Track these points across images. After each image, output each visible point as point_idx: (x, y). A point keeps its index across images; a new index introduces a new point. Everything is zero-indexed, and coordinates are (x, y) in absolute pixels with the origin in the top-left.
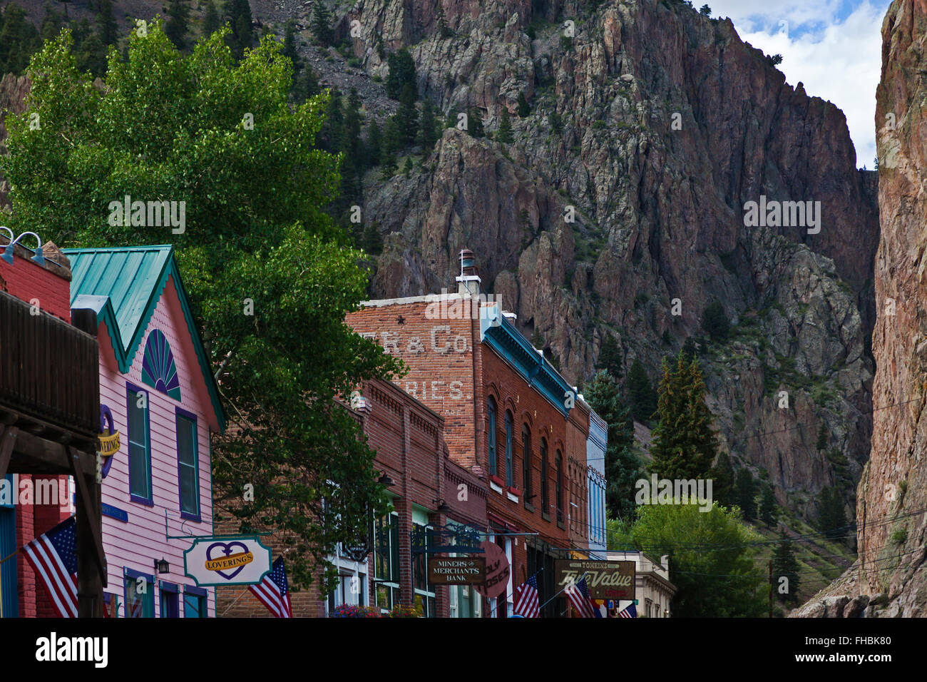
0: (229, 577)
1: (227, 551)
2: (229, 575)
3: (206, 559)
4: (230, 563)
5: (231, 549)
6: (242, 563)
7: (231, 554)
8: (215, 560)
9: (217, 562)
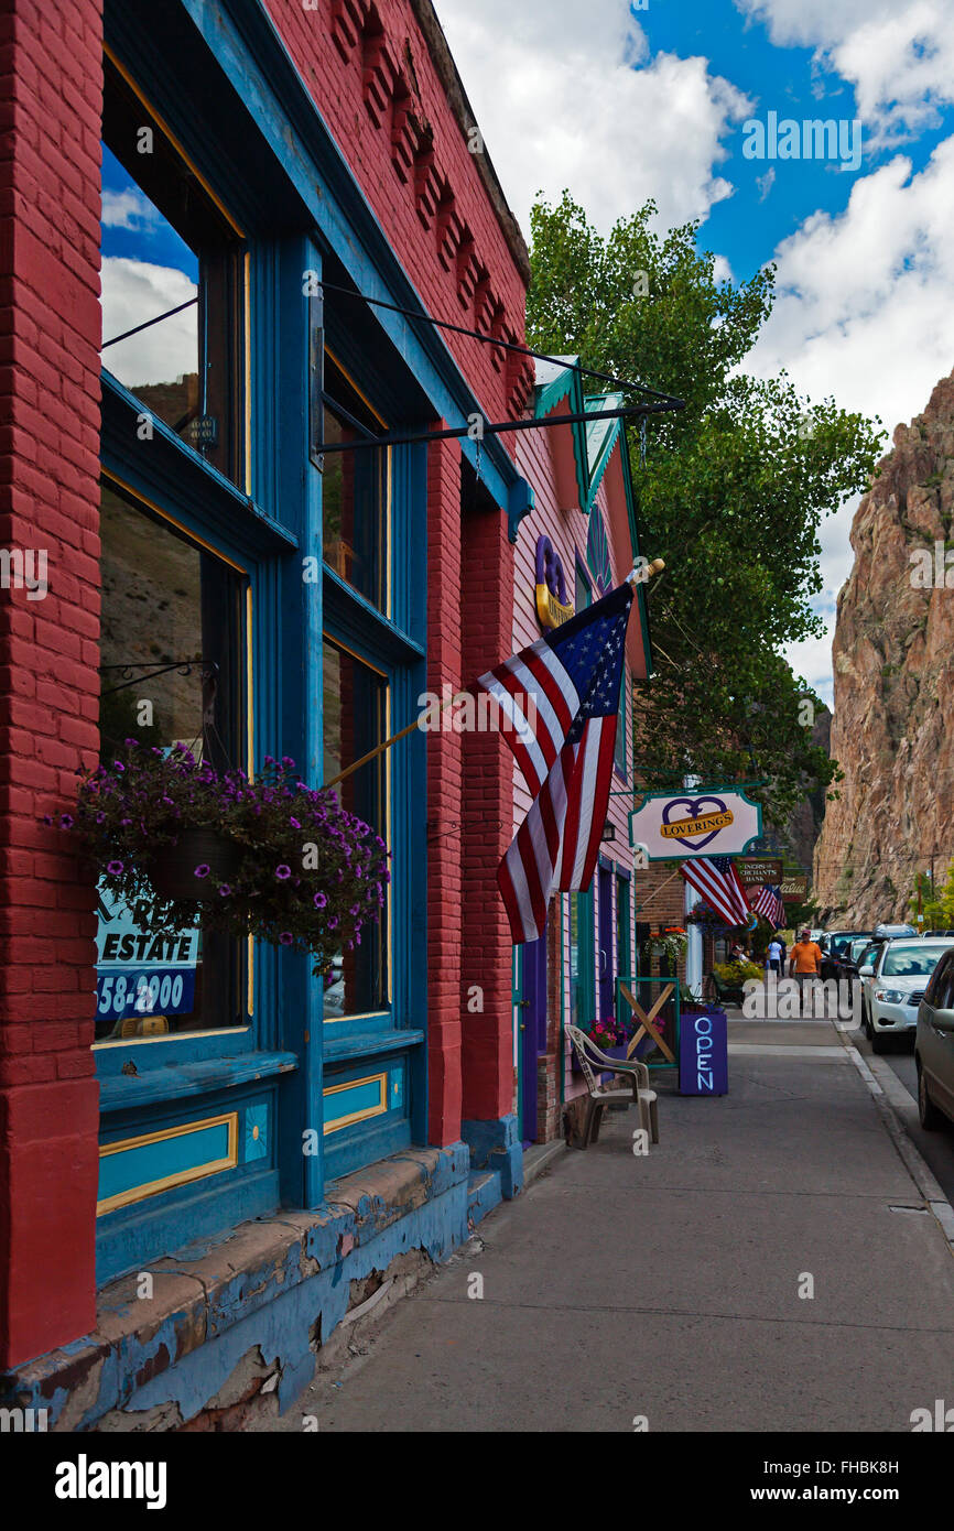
0: (696, 847)
1: (694, 809)
2: (696, 843)
3: (661, 822)
4: (698, 827)
5: (700, 807)
6: (716, 827)
7: (699, 814)
8: (675, 823)
9: (678, 826)
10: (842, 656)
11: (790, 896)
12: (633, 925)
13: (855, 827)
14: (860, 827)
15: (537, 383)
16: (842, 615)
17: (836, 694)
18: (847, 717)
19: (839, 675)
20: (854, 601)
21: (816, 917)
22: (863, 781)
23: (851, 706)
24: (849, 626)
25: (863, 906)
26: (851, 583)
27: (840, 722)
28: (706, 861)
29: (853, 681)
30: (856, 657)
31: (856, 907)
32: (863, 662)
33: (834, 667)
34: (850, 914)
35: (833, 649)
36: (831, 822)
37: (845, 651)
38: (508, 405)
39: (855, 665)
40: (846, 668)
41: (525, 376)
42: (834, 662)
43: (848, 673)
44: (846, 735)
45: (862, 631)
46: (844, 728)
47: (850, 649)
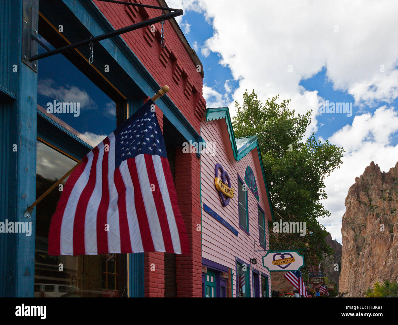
0: (284, 268)
3: (273, 260)
6: (290, 262)
7: (284, 258)
8: (277, 260)
9: (278, 261)
10: (344, 232)
11: (329, 288)
12: (270, 291)
13: (349, 273)
14: (351, 274)
15: (207, 108)
16: (343, 222)
17: (343, 241)
18: (346, 246)
19: (343, 236)
20: (346, 219)
21: (340, 295)
22: (351, 262)
23: (347, 244)
24: (345, 225)
25: (352, 293)
26: (346, 214)
27: (344, 248)
28: (291, 272)
29: (347, 238)
30: (347, 232)
31: (350, 293)
32: (350, 233)
33: (342, 234)
34: (349, 294)
35: (342, 230)
36: (343, 272)
37: (345, 230)
38: (194, 112)
39: (347, 234)
40: (345, 234)
41: (201, 104)
42: (342, 233)
43: (345, 236)
44: (346, 251)
45: (349, 226)
46: (345, 249)
47: (346, 230)
